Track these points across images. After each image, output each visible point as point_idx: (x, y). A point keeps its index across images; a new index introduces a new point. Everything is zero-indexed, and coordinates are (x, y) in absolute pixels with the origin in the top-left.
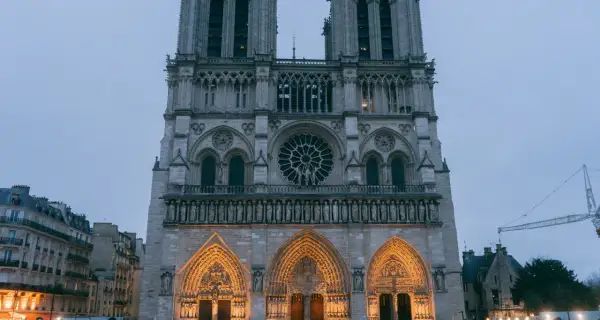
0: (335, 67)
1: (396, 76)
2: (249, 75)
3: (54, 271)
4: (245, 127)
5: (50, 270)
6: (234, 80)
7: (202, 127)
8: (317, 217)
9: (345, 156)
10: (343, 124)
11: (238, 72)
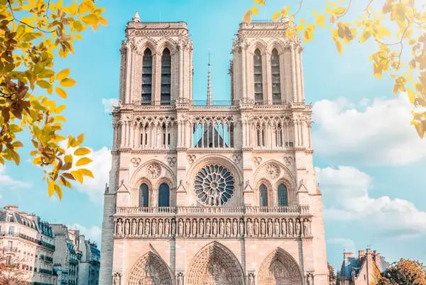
0: (235, 111)
1: (282, 117)
2: (172, 119)
3: (33, 269)
4: (170, 160)
5: (31, 268)
6: (161, 123)
7: (138, 161)
8: (222, 232)
9: (243, 183)
10: (242, 157)
11: (164, 116)
